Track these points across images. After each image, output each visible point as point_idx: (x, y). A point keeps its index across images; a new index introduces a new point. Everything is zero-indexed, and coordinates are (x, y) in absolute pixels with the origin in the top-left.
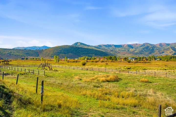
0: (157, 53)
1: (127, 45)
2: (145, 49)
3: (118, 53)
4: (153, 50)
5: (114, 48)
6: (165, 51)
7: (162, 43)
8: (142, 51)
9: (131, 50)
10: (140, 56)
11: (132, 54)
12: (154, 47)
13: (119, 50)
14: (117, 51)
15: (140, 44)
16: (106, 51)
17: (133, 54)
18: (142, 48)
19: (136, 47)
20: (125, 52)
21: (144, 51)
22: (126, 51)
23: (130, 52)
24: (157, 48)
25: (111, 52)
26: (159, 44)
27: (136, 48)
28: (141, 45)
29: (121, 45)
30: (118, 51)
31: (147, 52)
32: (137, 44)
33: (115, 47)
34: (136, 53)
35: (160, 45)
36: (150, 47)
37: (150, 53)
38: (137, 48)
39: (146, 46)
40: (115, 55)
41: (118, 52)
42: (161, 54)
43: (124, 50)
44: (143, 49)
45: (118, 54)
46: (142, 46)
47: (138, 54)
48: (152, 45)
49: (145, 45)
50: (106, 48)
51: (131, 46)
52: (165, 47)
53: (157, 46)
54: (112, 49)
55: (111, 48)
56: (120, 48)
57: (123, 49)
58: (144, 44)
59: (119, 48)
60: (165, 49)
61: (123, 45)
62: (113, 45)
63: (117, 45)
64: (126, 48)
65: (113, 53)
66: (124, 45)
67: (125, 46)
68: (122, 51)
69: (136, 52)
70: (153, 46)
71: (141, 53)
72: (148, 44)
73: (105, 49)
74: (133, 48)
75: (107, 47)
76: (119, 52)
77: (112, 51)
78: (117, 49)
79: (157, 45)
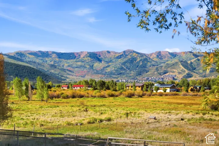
0: (153, 74)
1: (88, 53)
2: (128, 65)
3: (68, 72)
4: (144, 66)
5: (57, 59)
6: (169, 69)
7: (161, 51)
8: (122, 68)
9: (98, 65)
10: (120, 81)
11: (100, 75)
12: (146, 59)
13: (69, 66)
14: (65, 67)
15: (116, 53)
16: (39, 67)
17: (102, 74)
18: (120, 61)
19: (106, 60)
20: (85, 70)
21: (125, 69)
22: (85, 68)
23: (95, 71)
24: (153, 63)
25: (53, 71)
26: (155, 53)
27: (108, 62)
28: (117, 55)
29: (73, 54)
30: (69, 68)
31: (132, 72)
32: (109, 52)
33: (60, 58)
34: (109, 72)
35: (158, 56)
36: (138, 60)
37: (140, 74)
38: (111, 61)
39: (129, 57)
40: (62, 76)
41: (68, 70)
42: (162, 77)
43: (81, 66)
44: (124, 63)
45: (69, 74)
46: (120, 57)
47: (114, 74)
48: (142, 55)
49: (126, 55)
50: (38, 60)
51: (95, 57)
52: (168, 61)
53: (151, 58)
54: (52, 63)
55: (49, 61)
56: (71, 61)
57: (79, 63)
58: (124, 52)
59: (69, 61)
60: (168, 66)
61: (77, 53)
62: (54, 53)
63: (62, 54)
64: (86, 60)
65: (56, 73)
66: (79, 55)
67: (82, 56)
68: (76, 69)
69: (108, 70)
70: (145, 57)
71: (121, 74)
72: (134, 52)
73: (35, 62)
74: (100, 61)
75: (41, 58)
76: (71, 69)
77: (53, 66)
78: (65, 64)
79: (151, 55)
